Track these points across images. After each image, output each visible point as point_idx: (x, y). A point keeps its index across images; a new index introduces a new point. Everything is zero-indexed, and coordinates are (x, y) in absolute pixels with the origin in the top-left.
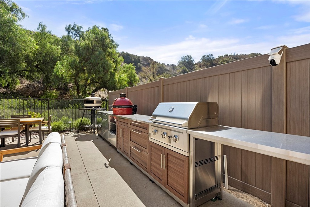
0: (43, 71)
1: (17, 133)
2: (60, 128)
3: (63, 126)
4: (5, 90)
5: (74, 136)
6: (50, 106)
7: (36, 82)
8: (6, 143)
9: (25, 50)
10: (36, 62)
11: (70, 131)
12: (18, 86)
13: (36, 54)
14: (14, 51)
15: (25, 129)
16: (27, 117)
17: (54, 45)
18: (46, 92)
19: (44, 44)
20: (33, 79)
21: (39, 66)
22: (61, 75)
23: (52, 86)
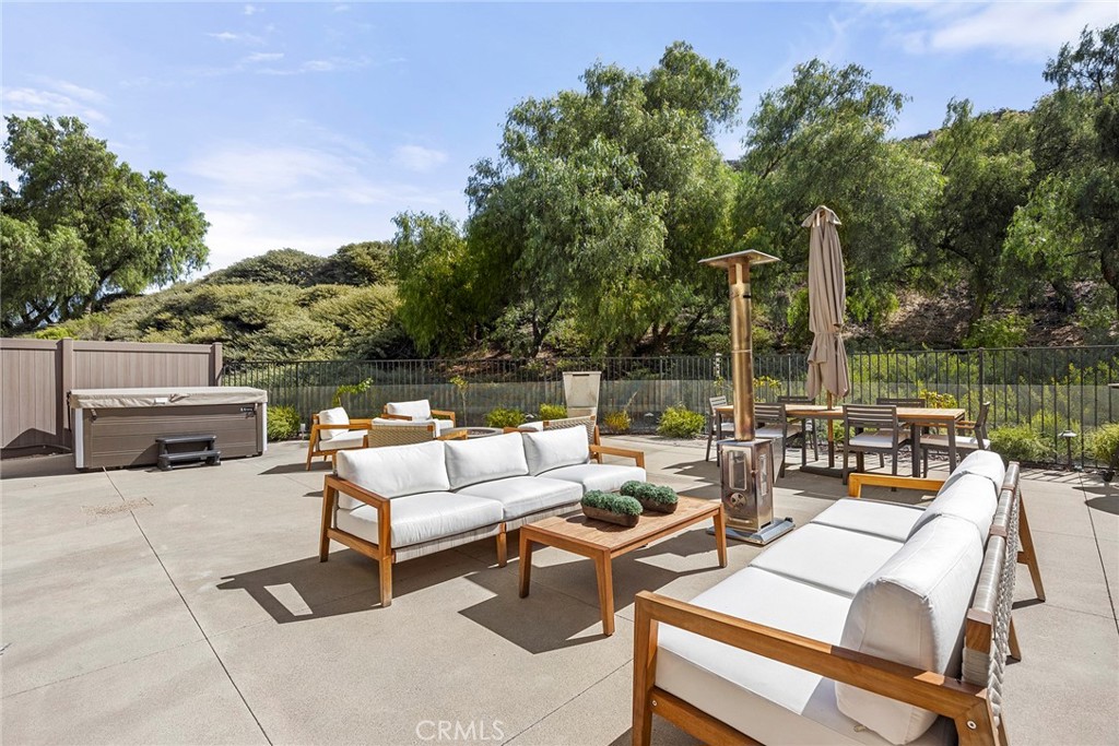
0: (966, 255)
1: (890, 445)
2: (1025, 451)
3: (1037, 445)
4: (862, 330)
5: (1083, 489)
6: (987, 370)
7: (945, 295)
8: (866, 467)
9: (907, 207)
10: (943, 233)
11: (1069, 466)
12: (896, 316)
13: (943, 208)
14: (879, 219)
15: (909, 437)
16: (916, 406)
17: (1006, 154)
18: (979, 323)
19: (968, 164)
20: (936, 285)
21: (952, 243)
22: (1036, 254)
23: (1001, 302)
